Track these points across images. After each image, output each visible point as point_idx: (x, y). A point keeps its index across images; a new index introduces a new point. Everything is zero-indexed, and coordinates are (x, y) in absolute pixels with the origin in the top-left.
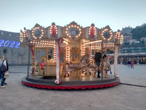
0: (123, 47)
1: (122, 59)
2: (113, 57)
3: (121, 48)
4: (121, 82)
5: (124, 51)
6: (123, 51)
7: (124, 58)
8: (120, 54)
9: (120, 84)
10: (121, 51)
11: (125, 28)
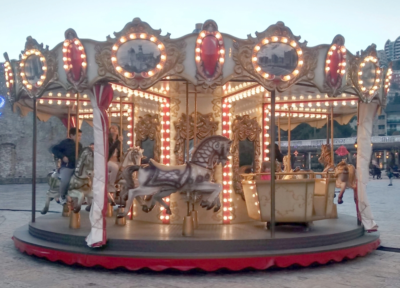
0: (389, 113)
1: (387, 156)
2: (352, 150)
3: (382, 117)
4: (384, 243)
5: (391, 126)
6: (387, 128)
7: (393, 155)
8: (379, 140)
9: (382, 248)
10: (381, 127)
11: (396, 41)
